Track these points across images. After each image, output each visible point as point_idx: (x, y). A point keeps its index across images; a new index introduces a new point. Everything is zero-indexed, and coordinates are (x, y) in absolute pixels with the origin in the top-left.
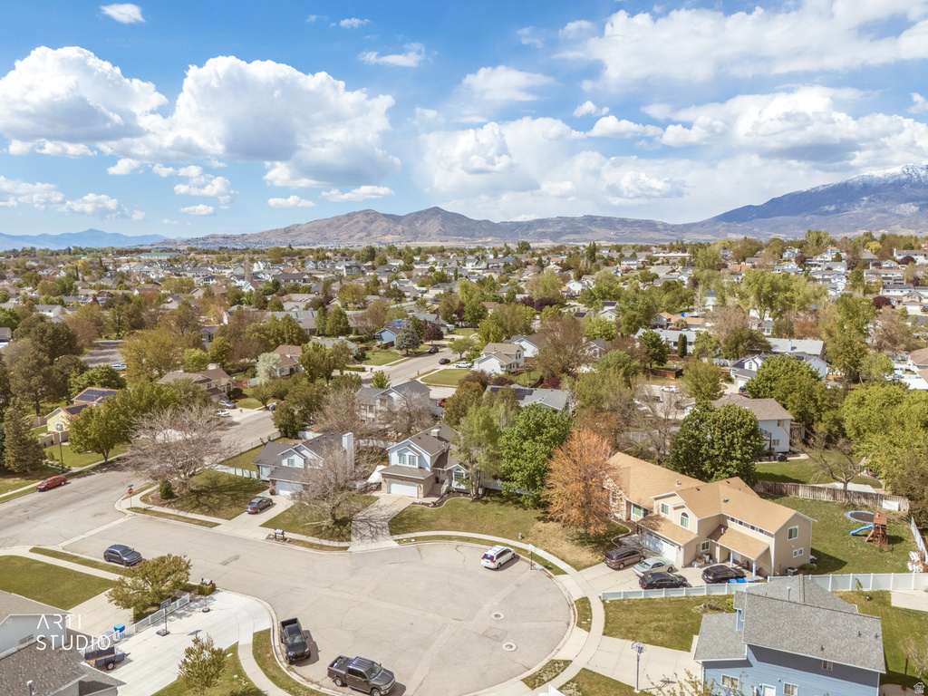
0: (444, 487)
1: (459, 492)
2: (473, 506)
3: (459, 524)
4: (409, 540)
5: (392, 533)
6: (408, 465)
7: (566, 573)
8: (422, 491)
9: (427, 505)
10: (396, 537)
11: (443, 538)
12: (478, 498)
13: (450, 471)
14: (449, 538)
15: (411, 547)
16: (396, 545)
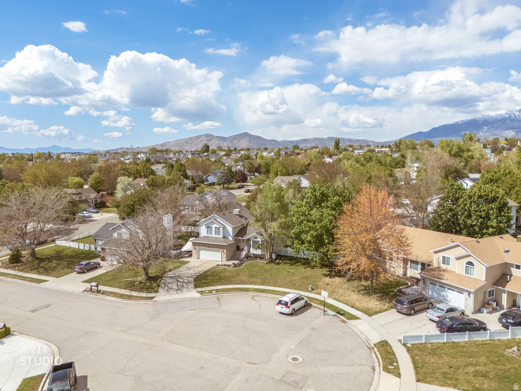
0: (244, 253)
1: (256, 257)
2: (267, 267)
3: (256, 280)
4: (211, 292)
5: (196, 286)
6: (214, 235)
7: (358, 318)
8: (225, 256)
9: (229, 266)
10: (199, 289)
11: (241, 290)
12: (271, 261)
13: (249, 240)
14: (247, 290)
15: (212, 297)
16: (198, 295)
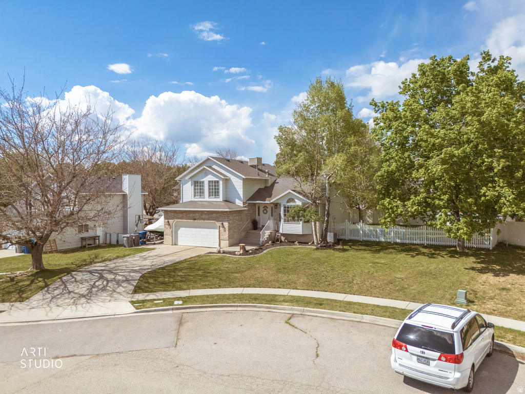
0: (266, 234)
1: (291, 239)
4: (169, 302)
5: (137, 290)
6: (206, 198)
8: (226, 235)
10: (142, 296)
14: (271, 300)
